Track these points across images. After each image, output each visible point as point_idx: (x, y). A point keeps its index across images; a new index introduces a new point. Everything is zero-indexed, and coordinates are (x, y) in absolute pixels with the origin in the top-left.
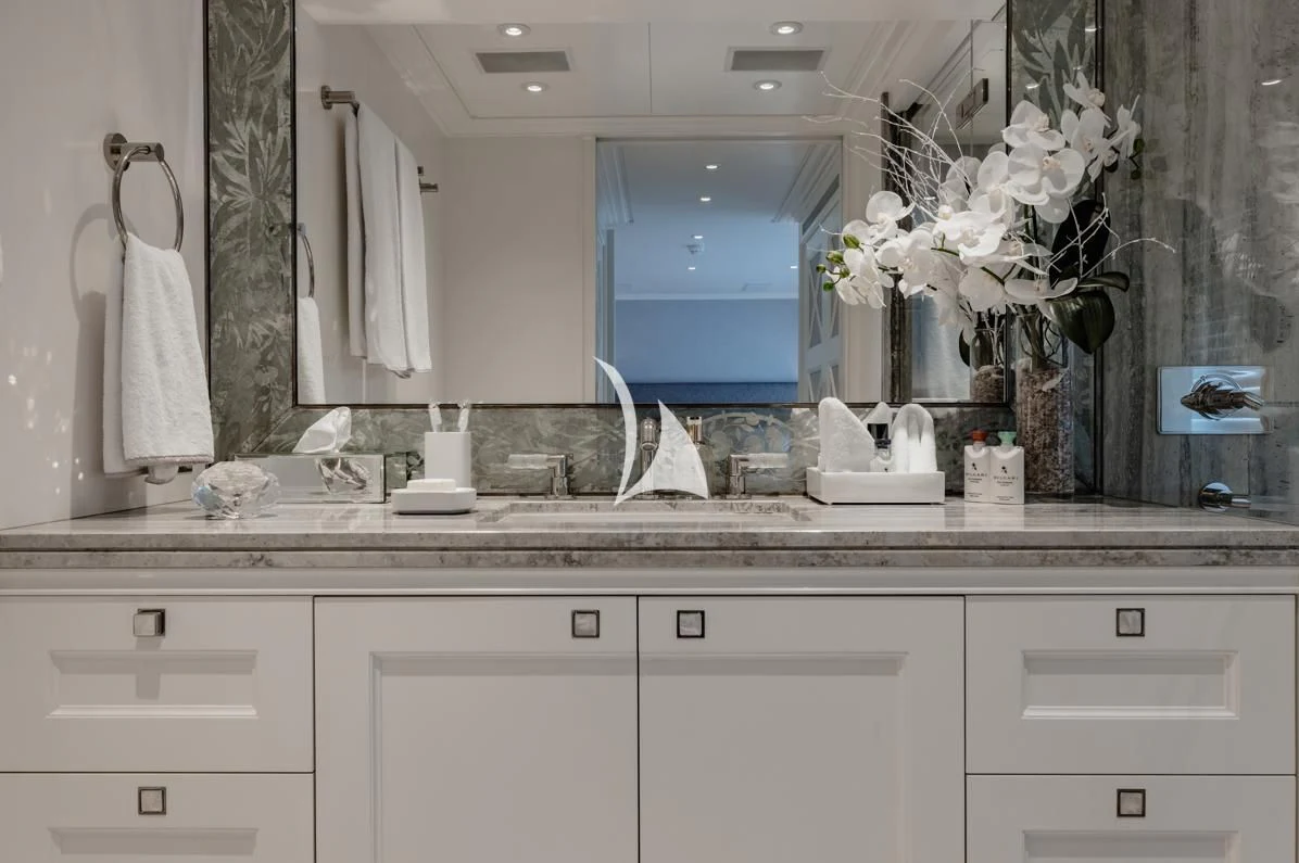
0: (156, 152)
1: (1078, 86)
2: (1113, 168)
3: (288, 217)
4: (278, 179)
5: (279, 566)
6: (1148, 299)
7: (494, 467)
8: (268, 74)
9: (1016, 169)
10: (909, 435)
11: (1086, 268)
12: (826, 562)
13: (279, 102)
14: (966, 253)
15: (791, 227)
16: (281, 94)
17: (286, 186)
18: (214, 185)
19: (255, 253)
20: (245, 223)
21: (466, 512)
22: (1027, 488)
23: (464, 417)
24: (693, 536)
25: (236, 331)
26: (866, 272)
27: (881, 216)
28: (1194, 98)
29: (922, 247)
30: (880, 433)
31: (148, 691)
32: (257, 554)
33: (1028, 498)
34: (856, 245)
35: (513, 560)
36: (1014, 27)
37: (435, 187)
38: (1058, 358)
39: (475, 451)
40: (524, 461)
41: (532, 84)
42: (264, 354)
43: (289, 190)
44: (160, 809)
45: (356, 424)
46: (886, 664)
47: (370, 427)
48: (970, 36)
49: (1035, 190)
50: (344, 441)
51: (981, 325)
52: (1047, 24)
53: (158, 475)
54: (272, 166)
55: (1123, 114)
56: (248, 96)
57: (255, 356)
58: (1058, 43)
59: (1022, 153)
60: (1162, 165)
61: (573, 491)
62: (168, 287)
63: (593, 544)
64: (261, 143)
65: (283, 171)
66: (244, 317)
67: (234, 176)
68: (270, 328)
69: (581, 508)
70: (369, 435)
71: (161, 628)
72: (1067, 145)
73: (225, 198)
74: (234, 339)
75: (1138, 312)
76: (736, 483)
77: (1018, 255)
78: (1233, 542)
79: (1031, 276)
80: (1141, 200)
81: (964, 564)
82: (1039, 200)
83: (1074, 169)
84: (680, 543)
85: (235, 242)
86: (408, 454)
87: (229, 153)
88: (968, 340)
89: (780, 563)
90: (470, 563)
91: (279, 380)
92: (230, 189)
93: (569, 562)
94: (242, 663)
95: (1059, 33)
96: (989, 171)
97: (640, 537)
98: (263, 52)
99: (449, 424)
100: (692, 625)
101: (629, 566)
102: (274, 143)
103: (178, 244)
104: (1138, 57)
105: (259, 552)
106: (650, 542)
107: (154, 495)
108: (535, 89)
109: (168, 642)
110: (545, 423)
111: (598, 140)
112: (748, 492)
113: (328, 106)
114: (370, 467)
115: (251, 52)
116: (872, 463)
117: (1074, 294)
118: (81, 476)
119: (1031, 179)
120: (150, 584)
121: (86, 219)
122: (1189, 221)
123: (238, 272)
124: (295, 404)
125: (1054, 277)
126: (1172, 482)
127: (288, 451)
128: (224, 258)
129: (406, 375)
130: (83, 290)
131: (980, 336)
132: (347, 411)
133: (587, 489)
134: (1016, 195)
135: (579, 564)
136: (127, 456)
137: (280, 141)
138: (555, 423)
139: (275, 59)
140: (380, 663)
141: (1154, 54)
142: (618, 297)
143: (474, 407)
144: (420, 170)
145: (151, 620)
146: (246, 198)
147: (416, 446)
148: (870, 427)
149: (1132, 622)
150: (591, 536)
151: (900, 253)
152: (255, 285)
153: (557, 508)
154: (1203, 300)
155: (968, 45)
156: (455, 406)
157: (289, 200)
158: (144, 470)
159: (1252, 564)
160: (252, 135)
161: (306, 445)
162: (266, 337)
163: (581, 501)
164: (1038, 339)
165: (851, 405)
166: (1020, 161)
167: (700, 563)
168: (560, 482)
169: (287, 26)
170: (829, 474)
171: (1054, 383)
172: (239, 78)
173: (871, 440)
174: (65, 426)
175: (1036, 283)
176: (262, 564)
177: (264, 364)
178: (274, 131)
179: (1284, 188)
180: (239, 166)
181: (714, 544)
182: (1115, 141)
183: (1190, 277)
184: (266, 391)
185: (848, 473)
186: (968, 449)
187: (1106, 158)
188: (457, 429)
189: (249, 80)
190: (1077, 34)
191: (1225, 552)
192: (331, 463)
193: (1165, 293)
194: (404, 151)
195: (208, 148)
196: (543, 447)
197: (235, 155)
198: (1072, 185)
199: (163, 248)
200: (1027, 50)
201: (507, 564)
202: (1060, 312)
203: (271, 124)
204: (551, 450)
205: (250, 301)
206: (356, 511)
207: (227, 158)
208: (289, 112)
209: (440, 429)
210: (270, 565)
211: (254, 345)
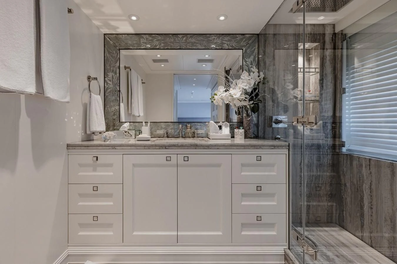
0: (96, 79)
1: (253, 68)
2: (260, 82)
3: (118, 89)
4: (117, 83)
5: (117, 149)
6: (266, 105)
7: (154, 133)
8: (115, 65)
9: (243, 82)
10: (225, 127)
11: (255, 99)
12: (208, 148)
13: (117, 70)
14: (234, 96)
15: (209, 90)
16: (117, 68)
17: (118, 84)
18: (105, 84)
19: (113, 95)
20: (111, 90)
21: (149, 140)
22: (245, 136)
23: (149, 124)
24: (186, 144)
25: (109, 109)
26: (218, 100)
27: (220, 90)
28: (274, 70)
29: (227, 96)
30: (220, 127)
31: (95, 170)
32: (113, 147)
33: (245, 138)
34: (216, 95)
35: (156, 148)
36: (244, 58)
37: (145, 83)
38: (250, 114)
39: (151, 130)
40: (159, 132)
41: (162, 65)
42: (114, 113)
43: (119, 85)
44: (97, 190)
45: (130, 125)
46: (219, 165)
47: (133, 126)
48: (239, 58)
49: (246, 86)
50: (128, 128)
51: (238, 108)
52: (249, 57)
53: (96, 134)
54: (116, 80)
55: (261, 73)
56: (112, 68)
57: (113, 113)
58: (251, 61)
59: (244, 80)
60: (268, 82)
61: (168, 137)
62: (98, 102)
63: (170, 145)
64: (114, 77)
65: (118, 81)
66: (111, 107)
67: (109, 82)
68: (115, 109)
69: (169, 140)
70: (132, 127)
71: (97, 160)
72: (252, 78)
73: (108, 86)
74: (109, 110)
75: (265, 106)
76: (196, 135)
77: (243, 97)
78: (275, 145)
79: (246, 101)
80: (265, 88)
81: (231, 149)
82: (247, 88)
83: (252, 83)
84: (184, 145)
85: (109, 94)
86: (139, 130)
87: (108, 78)
88: (236, 111)
89: (201, 149)
90: (149, 149)
91: (117, 118)
92: (108, 84)
93: (166, 148)
94: (110, 165)
95: (251, 59)
96: (239, 82)
97: (178, 144)
98: (114, 61)
99: (146, 125)
100: (186, 159)
101: (176, 149)
102: (116, 77)
103: (100, 94)
104: (265, 63)
105: (114, 147)
106: (179, 145)
107: (95, 137)
108: (163, 66)
109: (98, 162)
110: (163, 125)
111: (174, 74)
112: (198, 137)
113: (125, 69)
114: (133, 133)
115: (112, 61)
116: (219, 132)
117: (252, 104)
118: (83, 134)
119: (245, 84)
120: (95, 152)
121: (84, 90)
122: (273, 91)
123: (110, 99)
124: (120, 122)
125: (250, 101)
126: (271, 136)
127: (118, 130)
128: (107, 96)
129: (139, 116)
130: (84, 102)
131: (238, 110)
132: (129, 123)
133: (170, 137)
134: (243, 87)
135: (167, 149)
136: (91, 131)
137: (117, 77)
138: (164, 125)
139: (116, 63)
140: (134, 165)
141: (268, 63)
142: (178, 102)
143: (151, 122)
144: (142, 80)
145: (95, 158)
146: (111, 86)
147: (141, 129)
148: (219, 126)
149: (259, 159)
150: (169, 144)
151: (224, 96)
152: (113, 101)
153: (165, 140)
154: (275, 105)
155: (238, 60)
156: (147, 122)
157: (119, 87)
158: (93, 133)
159: (279, 149)
160: (112, 75)
161: (121, 129)
162: (115, 110)
163: (169, 139)
164: (247, 111)
165: (215, 122)
166: (244, 81)
167: (188, 148)
168: (166, 135)
169: (118, 56)
170: (211, 134)
171: (249, 119)
172: (110, 65)
173: (219, 128)
174: (80, 125)
175: (246, 102)
176: (114, 149)
177: (114, 115)
178: (116, 75)
179: (288, 86)
180: (110, 81)
181: (190, 145)
182: (260, 78)
183: (273, 101)
184: (114, 119)
185: (214, 134)
186: (235, 130)
187: (258, 80)
188: (148, 126)
189: (112, 66)
190: (254, 59)
191: (274, 147)
192: (126, 132)
193: (269, 104)
194: (139, 77)
195: (105, 77)
196: (163, 129)
197: (109, 79)
198: (252, 85)
199: (97, 95)
200: (246, 62)
201: (155, 149)
202: (250, 107)
203: (116, 73)
204: (164, 130)
205: (112, 104)
206: (130, 140)
207: (108, 79)
208: (119, 71)
209: (145, 126)
210: (115, 149)
211: (112, 111)
